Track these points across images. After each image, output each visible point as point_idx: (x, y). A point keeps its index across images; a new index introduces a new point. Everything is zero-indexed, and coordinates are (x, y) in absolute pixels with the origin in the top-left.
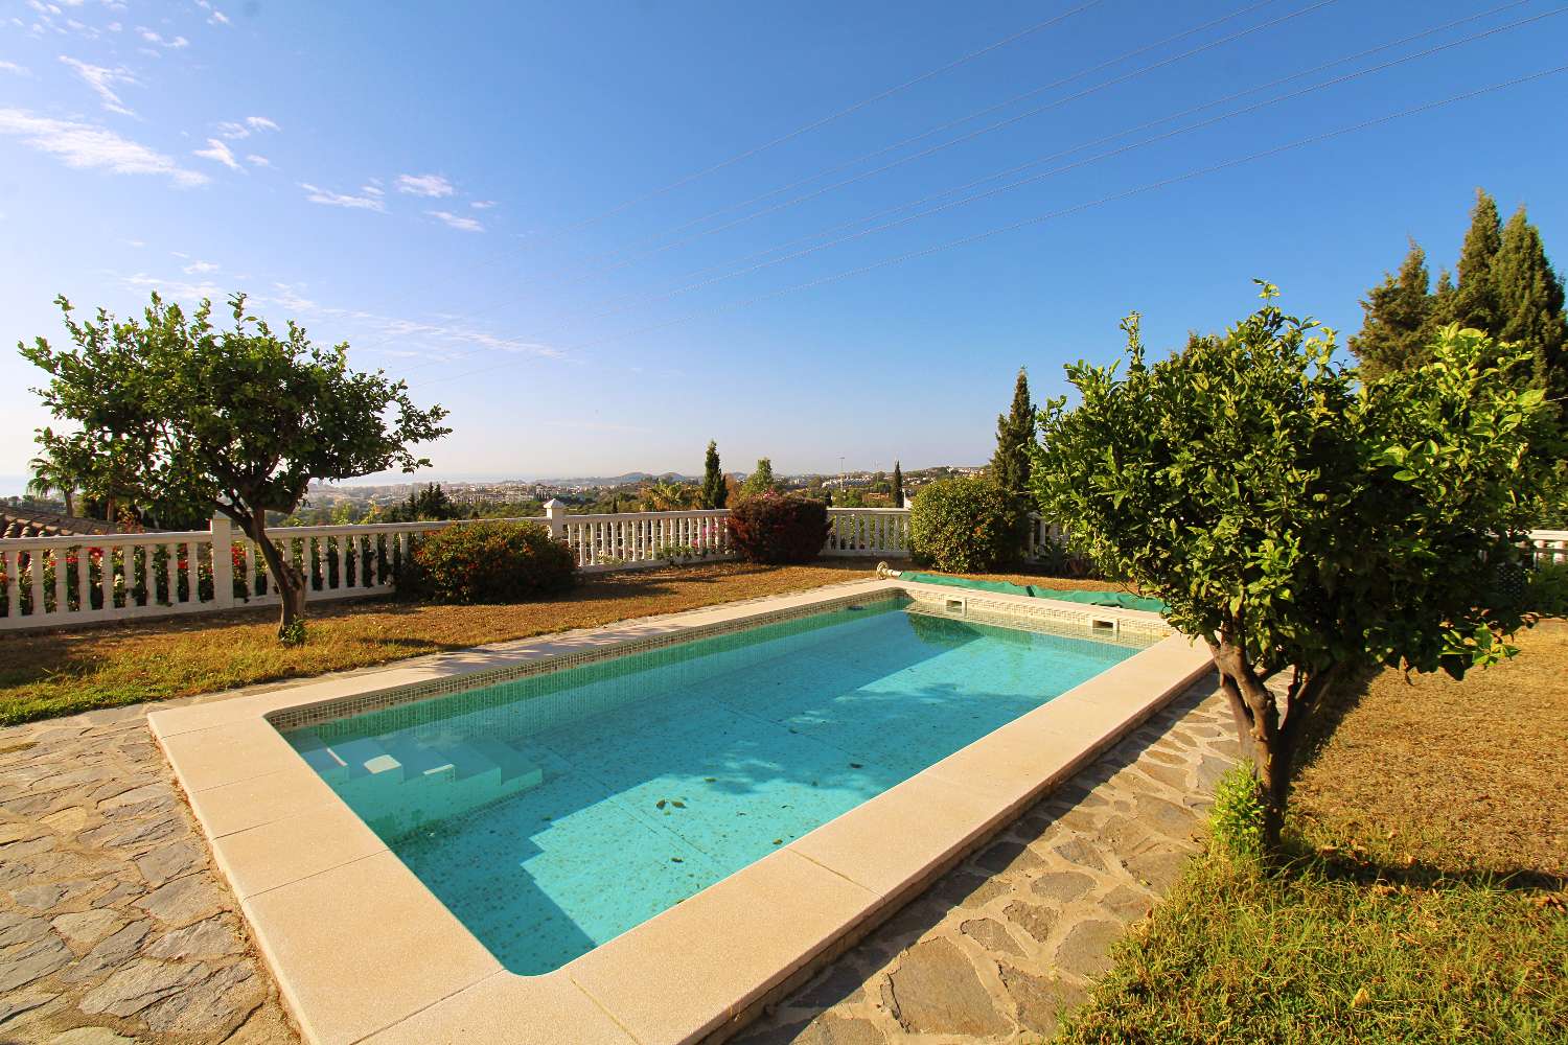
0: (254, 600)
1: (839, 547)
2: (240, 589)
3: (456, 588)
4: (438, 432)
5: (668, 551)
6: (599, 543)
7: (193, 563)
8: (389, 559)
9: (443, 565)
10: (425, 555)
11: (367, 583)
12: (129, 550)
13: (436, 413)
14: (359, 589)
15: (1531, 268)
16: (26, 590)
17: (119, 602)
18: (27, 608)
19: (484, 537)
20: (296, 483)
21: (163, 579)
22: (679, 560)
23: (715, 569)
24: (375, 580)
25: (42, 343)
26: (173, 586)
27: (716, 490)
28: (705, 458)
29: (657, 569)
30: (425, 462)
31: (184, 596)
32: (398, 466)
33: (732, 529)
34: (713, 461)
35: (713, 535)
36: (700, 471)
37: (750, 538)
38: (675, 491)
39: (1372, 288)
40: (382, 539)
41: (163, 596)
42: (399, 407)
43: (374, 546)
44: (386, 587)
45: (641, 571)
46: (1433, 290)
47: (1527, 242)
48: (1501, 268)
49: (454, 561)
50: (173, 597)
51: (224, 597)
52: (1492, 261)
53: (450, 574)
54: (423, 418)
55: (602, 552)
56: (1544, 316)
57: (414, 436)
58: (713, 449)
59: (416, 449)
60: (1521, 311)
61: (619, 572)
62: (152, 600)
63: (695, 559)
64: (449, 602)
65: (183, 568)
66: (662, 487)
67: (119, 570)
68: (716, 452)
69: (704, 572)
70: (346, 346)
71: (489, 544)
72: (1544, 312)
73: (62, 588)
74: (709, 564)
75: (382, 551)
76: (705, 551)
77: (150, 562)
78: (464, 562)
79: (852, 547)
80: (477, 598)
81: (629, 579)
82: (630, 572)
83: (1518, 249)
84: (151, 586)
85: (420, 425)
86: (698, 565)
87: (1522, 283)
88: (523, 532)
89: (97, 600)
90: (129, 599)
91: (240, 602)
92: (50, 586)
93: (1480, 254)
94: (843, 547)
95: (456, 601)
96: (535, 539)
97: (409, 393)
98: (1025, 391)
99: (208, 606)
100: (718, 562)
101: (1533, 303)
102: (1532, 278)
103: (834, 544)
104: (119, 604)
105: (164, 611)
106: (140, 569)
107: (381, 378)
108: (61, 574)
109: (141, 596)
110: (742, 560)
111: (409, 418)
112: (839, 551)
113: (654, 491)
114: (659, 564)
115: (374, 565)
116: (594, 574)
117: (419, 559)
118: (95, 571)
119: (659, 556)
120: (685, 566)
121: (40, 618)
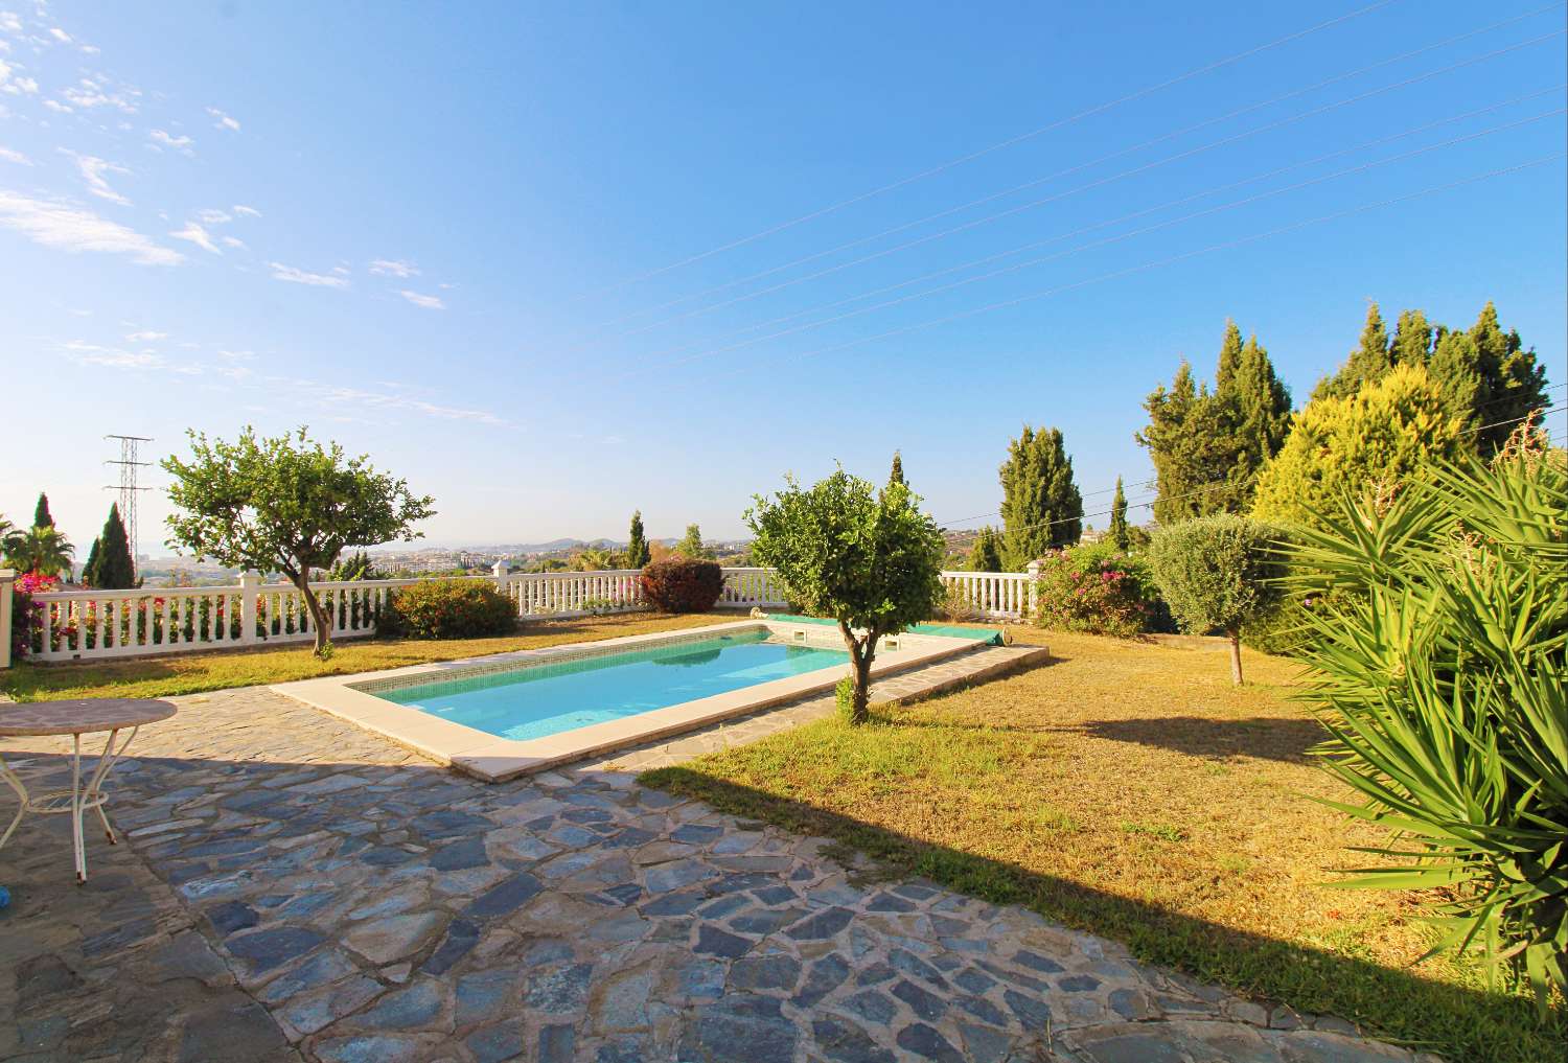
0: (271, 639)
1: (733, 599)
2: (261, 631)
3: (428, 628)
4: (427, 515)
5: (592, 603)
6: (536, 597)
7: (228, 609)
8: (372, 608)
9: (418, 611)
10: (404, 604)
11: (355, 626)
12: (182, 601)
13: (427, 501)
14: (348, 631)
15: (1261, 380)
16: (109, 630)
17: (174, 637)
18: (108, 643)
19: (448, 590)
20: (334, 549)
21: (205, 622)
22: (601, 611)
23: (630, 617)
24: (360, 624)
25: (174, 458)
26: (212, 628)
27: (640, 554)
28: (630, 527)
29: (584, 617)
30: (420, 535)
31: (220, 636)
32: (402, 537)
33: (645, 586)
34: (638, 530)
35: (629, 591)
36: (626, 538)
37: (659, 592)
38: (603, 558)
39: (1149, 395)
40: (367, 592)
41: (205, 634)
42: (403, 497)
43: (361, 598)
44: (370, 630)
45: (569, 619)
46: (1197, 395)
47: (1257, 360)
48: (1243, 379)
49: (426, 608)
50: (212, 635)
51: (249, 636)
52: (1236, 374)
53: (422, 618)
54: (418, 504)
55: (539, 603)
56: (1270, 418)
57: (412, 517)
58: (638, 518)
59: (414, 525)
60: (1254, 412)
61: (552, 619)
62: (197, 637)
63: (614, 610)
64: (422, 638)
65: (220, 614)
66: (591, 553)
67: (175, 616)
68: (641, 521)
69: (620, 619)
70: (367, 456)
71: (453, 595)
72: (1269, 414)
73: (134, 627)
74: (625, 613)
75: (366, 601)
76: (622, 603)
77: (197, 609)
78: (435, 609)
79: (744, 600)
80: (443, 636)
81: (559, 624)
82: (560, 619)
83: (1252, 365)
84: (197, 627)
85: (415, 510)
86: (615, 615)
87: (1255, 391)
88: (477, 586)
89: (158, 638)
90: (181, 638)
91: (260, 640)
92: (126, 626)
93: (1229, 368)
94: (736, 599)
95: (429, 637)
96: (487, 592)
97: (408, 487)
98: (900, 470)
99: (237, 643)
100: (632, 612)
101: (1263, 407)
102: (1262, 387)
103: (729, 598)
104: (174, 639)
105: (206, 645)
106: (190, 615)
107: (388, 477)
108: (134, 616)
109: (189, 634)
110: (654, 611)
111: (408, 504)
112: (733, 603)
113: (583, 557)
114: (583, 613)
115: (360, 612)
116: (532, 621)
117: (398, 607)
118: (158, 616)
119: (585, 608)
120: (605, 615)
121: (117, 650)
